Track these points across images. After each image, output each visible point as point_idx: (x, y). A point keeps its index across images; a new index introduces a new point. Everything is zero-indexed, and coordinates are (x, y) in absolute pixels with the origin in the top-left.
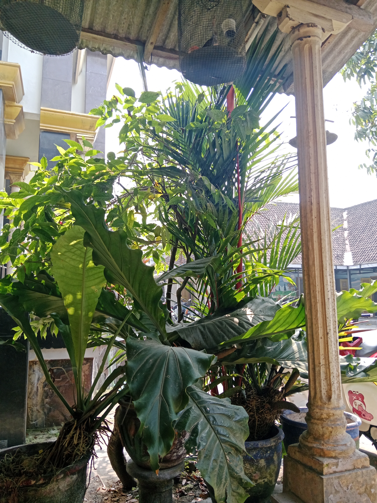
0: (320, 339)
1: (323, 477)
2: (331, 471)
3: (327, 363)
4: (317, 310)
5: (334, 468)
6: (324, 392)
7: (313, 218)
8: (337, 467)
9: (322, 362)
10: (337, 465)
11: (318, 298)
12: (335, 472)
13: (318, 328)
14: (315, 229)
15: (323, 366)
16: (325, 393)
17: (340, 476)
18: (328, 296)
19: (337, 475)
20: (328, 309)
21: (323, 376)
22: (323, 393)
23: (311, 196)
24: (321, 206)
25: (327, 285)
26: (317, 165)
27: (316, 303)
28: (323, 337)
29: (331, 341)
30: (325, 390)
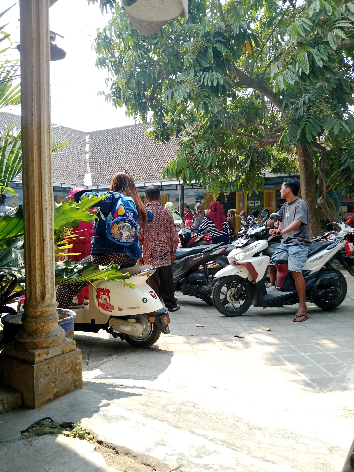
0: (36, 246)
1: (34, 366)
2: (42, 359)
3: (43, 267)
4: (35, 219)
5: (45, 357)
6: (38, 293)
7: (34, 129)
8: (47, 355)
9: (38, 266)
10: (47, 353)
11: (36, 208)
12: (46, 359)
13: (35, 235)
14: (35, 141)
15: (39, 270)
16: (40, 294)
17: (50, 362)
18: (45, 206)
19: (47, 361)
20: (46, 218)
21: (38, 279)
22: (37, 294)
23: (33, 107)
24: (41, 118)
25: (45, 195)
26: (40, 76)
27: (34, 212)
28: (39, 244)
29: (47, 247)
30: (40, 291)
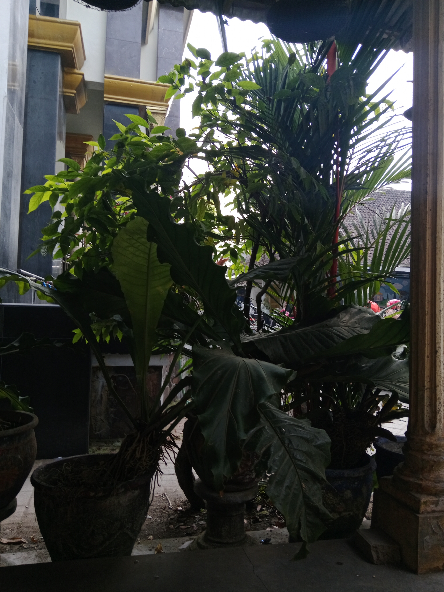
0: (426, 359)
1: (419, 516)
2: (429, 509)
3: (433, 386)
4: (425, 324)
5: (433, 507)
6: (426, 419)
7: (428, 210)
8: (436, 506)
9: (427, 384)
10: (437, 503)
11: (427, 310)
12: (434, 511)
13: (425, 344)
14: (429, 225)
15: (428, 390)
16: (429, 421)
17: (440, 516)
18: (440, 307)
19: (436, 514)
20: (439, 322)
21: (426, 401)
22: (426, 421)
23: (427, 183)
24: (438, 196)
25: (440, 293)
26: (437, 143)
27: (424, 315)
28: (429, 356)
29: (440, 361)
30: (428, 418)
